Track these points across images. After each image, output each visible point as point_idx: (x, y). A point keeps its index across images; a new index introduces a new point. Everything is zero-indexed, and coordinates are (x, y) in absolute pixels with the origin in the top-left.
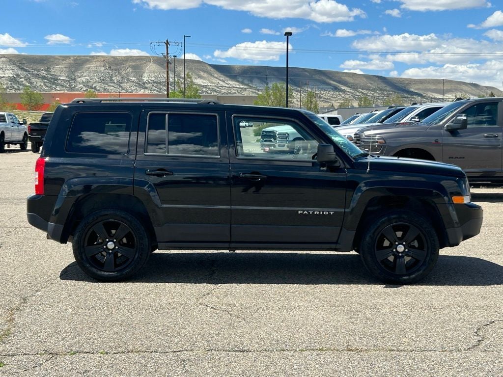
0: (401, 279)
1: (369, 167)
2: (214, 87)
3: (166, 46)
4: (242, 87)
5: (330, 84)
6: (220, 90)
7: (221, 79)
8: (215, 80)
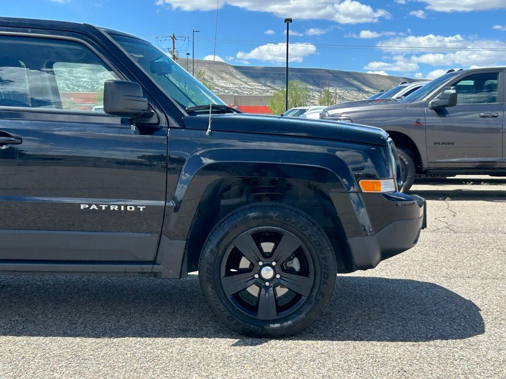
0: (266, 327)
1: (209, 127)
2: (236, 89)
3: (172, 41)
4: (264, 88)
5: (353, 86)
6: (242, 92)
7: (244, 80)
8: (236, 81)
